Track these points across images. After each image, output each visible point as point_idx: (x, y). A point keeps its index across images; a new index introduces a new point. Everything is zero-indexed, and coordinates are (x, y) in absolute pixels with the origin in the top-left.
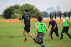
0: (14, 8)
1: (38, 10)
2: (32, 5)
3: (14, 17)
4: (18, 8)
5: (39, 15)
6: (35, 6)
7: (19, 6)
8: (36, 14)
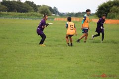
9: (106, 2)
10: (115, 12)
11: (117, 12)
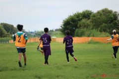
0: (81, 18)
2: (115, 12)
3: (79, 34)
4: (89, 16)
7: (90, 14)
9: (72, 15)
10: (85, 26)
11: (87, 26)
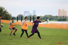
1: (7, 13)
5: (8, 16)
6: (4, 8)
8: (5, 15)
